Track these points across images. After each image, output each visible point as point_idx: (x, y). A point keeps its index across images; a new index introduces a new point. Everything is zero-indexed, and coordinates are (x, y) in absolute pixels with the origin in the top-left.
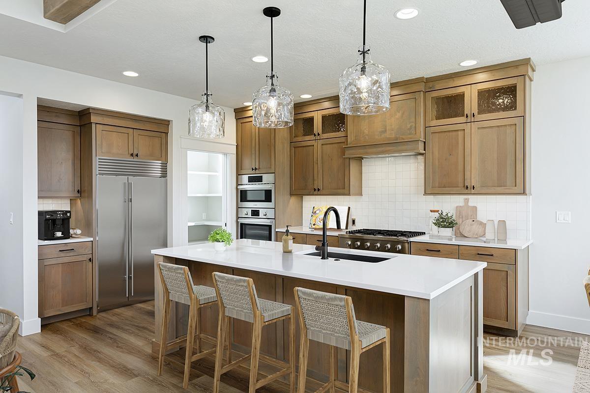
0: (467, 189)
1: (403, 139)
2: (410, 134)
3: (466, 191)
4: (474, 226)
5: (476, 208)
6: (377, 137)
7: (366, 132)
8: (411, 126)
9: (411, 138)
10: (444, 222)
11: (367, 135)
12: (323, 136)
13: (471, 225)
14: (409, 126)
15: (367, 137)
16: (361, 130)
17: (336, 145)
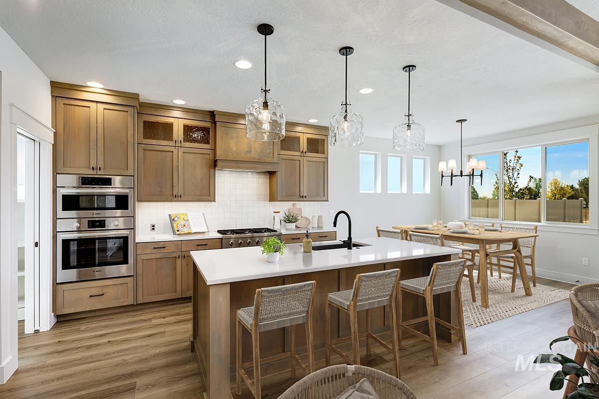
0: (302, 198)
1: (265, 160)
2: (269, 157)
3: (302, 199)
4: (303, 221)
5: (301, 209)
6: (243, 155)
7: (234, 149)
8: (270, 152)
9: (270, 161)
10: (290, 219)
11: (235, 152)
12: (184, 145)
13: (302, 220)
14: (268, 151)
15: (235, 153)
16: (229, 146)
17: (200, 155)
